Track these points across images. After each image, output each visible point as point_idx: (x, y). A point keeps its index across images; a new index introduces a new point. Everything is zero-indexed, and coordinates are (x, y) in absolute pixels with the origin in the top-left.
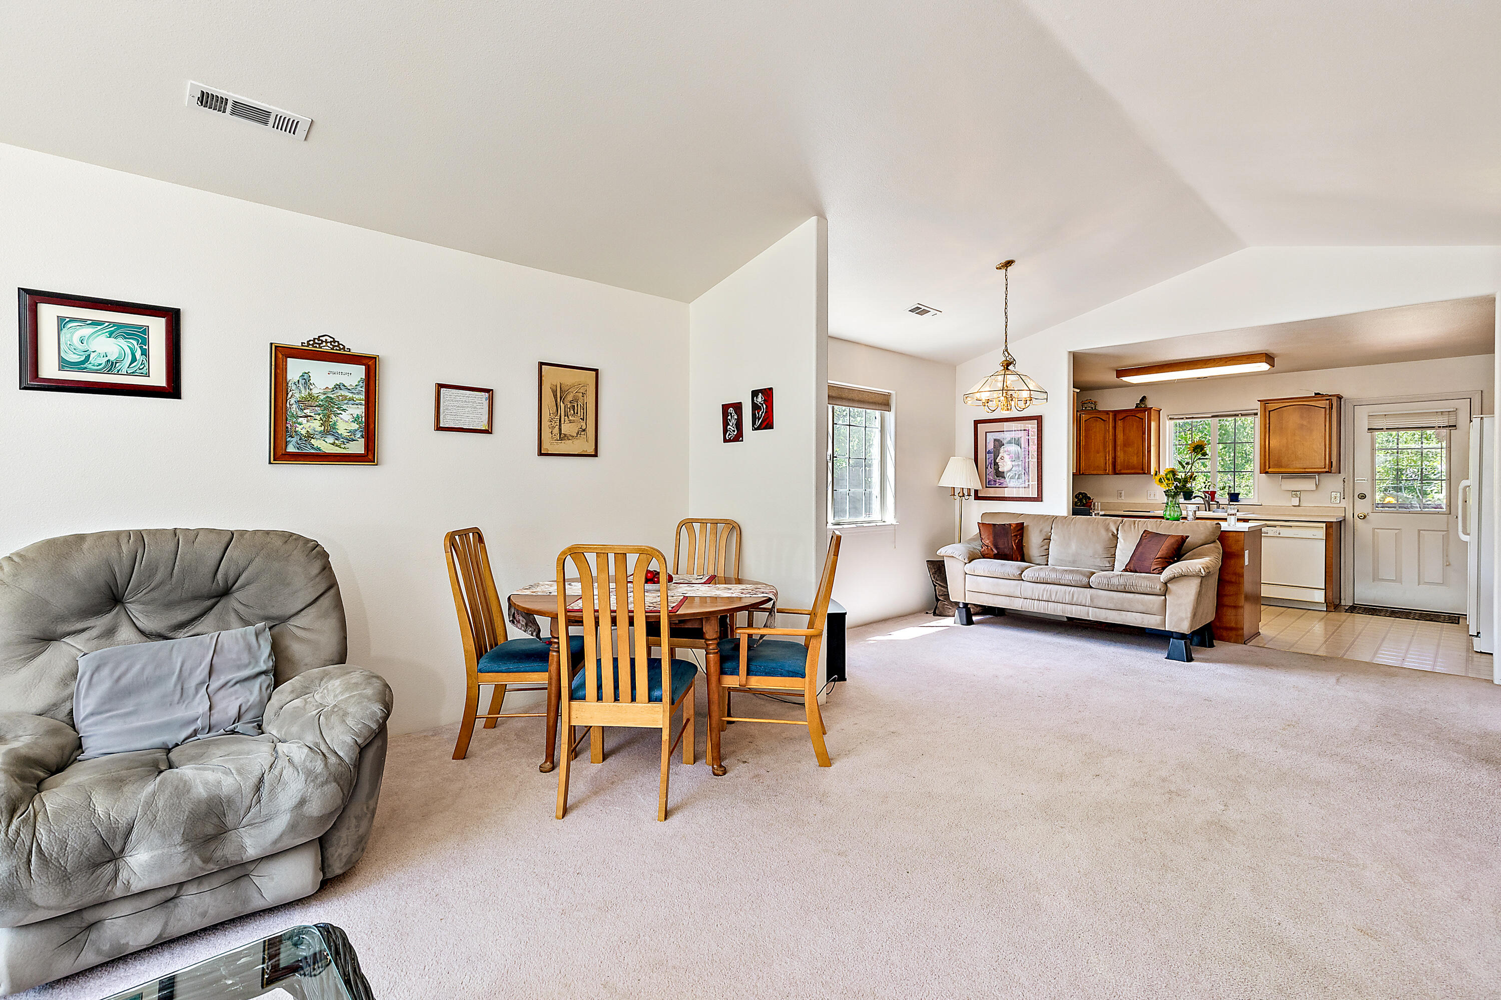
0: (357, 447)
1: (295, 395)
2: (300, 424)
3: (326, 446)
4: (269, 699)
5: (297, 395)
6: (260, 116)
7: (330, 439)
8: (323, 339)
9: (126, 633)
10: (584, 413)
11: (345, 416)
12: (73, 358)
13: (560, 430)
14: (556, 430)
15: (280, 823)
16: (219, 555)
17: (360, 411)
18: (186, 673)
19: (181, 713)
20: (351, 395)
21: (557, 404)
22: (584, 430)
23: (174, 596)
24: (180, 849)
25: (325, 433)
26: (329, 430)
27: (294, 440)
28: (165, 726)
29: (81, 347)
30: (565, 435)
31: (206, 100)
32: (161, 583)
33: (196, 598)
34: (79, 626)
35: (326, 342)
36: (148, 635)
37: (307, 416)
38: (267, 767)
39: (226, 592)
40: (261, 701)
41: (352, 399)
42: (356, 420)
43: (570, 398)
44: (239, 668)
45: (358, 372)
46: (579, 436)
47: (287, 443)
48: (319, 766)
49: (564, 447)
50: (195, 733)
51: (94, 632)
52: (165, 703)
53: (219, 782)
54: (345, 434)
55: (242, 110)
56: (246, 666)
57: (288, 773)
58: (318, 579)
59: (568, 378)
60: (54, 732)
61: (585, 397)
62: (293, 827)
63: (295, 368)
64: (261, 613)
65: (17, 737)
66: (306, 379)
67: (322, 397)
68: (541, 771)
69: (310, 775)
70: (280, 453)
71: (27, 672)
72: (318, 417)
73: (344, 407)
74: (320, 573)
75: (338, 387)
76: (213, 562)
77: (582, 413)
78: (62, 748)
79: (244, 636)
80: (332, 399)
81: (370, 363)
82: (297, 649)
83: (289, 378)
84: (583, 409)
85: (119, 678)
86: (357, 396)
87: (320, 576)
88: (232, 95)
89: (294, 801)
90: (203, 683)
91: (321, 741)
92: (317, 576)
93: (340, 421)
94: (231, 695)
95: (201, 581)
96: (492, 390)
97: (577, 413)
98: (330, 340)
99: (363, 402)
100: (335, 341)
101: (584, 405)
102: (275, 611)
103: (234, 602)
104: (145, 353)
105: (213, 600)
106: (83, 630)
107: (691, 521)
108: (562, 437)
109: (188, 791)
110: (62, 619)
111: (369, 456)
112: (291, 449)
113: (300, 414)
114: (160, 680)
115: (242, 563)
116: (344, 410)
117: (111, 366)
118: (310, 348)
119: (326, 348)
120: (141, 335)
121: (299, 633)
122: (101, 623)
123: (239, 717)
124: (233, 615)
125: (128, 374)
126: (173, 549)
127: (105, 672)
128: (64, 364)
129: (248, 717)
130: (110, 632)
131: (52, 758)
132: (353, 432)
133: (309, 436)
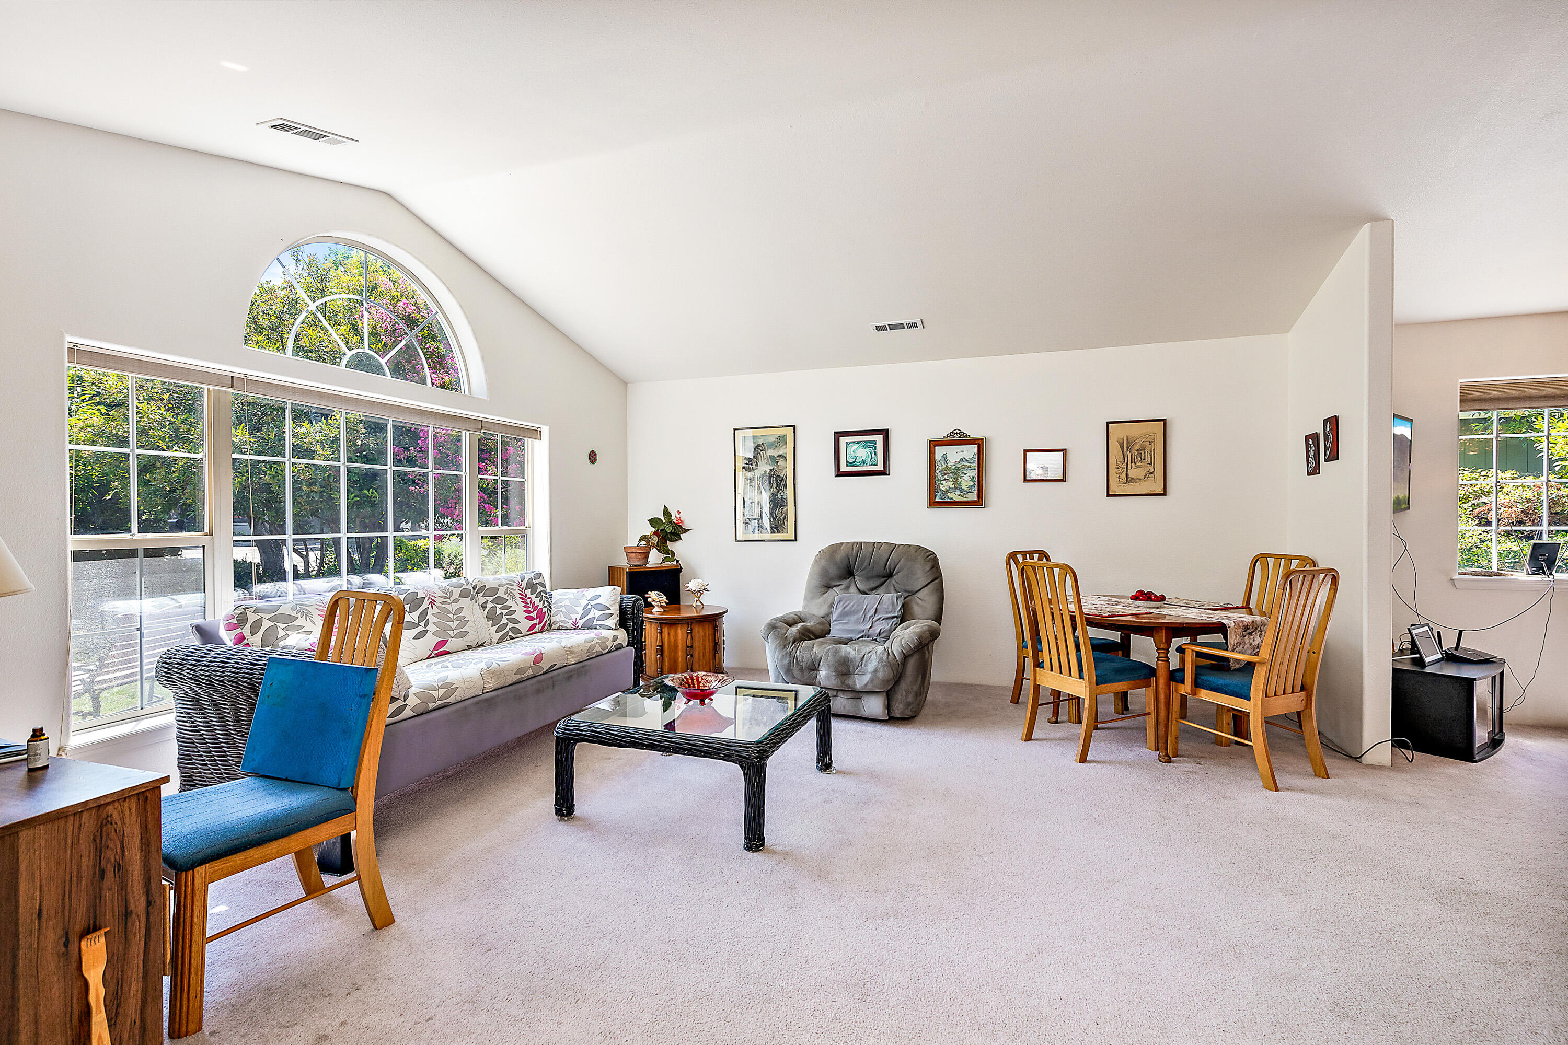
0: (973, 497)
1: (940, 467)
2: (942, 484)
3: (955, 496)
4: (894, 630)
5: (940, 468)
6: (900, 326)
7: (958, 493)
8: (955, 432)
9: (853, 589)
10: (1151, 458)
11: (966, 478)
12: (851, 460)
13: (1127, 475)
14: (1124, 475)
15: (867, 678)
16: (888, 556)
17: (974, 473)
18: (867, 610)
19: (862, 627)
20: (969, 464)
21: (1123, 454)
22: (1152, 473)
23: (870, 574)
24: (834, 674)
25: (955, 489)
26: (958, 486)
27: (939, 494)
28: (852, 631)
29: (854, 455)
30: (1132, 478)
31: (879, 328)
32: (865, 568)
33: (878, 576)
34: (838, 583)
35: (957, 433)
36: (861, 592)
37: (945, 480)
38: (867, 652)
39: (890, 575)
40: (890, 629)
41: (969, 467)
42: (972, 479)
43: (1137, 447)
44: (887, 613)
45: (974, 449)
46: (1146, 478)
47: (935, 496)
48: (885, 657)
49: (1129, 489)
50: (862, 637)
51: (842, 587)
52: (857, 622)
53: (850, 653)
54: (966, 489)
55: (892, 327)
56: (890, 612)
57: (874, 657)
58: (929, 573)
59: (1135, 431)
60: (821, 623)
61: (1153, 445)
62: (872, 680)
63: (940, 451)
64: (903, 588)
65: (810, 622)
66: (945, 457)
67: (953, 467)
68: (1049, 722)
69: (881, 660)
70: (932, 501)
71: (821, 599)
72: (951, 480)
73: (965, 472)
74: (930, 570)
75: (962, 460)
76: (885, 560)
77: (1150, 459)
78: (822, 631)
79: (892, 597)
80: (958, 468)
81: (979, 443)
82: (916, 609)
83: (936, 458)
84: (1151, 455)
85: (845, 607)
86: (972, 465)
87: (930, 572)
88: (886, 323)
89: (873, 669)
90: (872, 616)
91: (890, 647)
92: (929, 571)
93: (963, 481)
94: (880, 624)
95: (879, 569)
96: (1066, 449)
97: (1144, 459)
98: (958, 432)
99: (976, 468)
100: (961, 432)
101: (1151, 452)
102: (909, 588)
103: (892, 581)
104: (876, 454)
105: (885, 579)
106: (840, 585)
107: (1267, 556)
108: (1129, 480)
109: (839, 652)
110: (832, 579)
111: (979, 502)
112: (937, 499)
113: (942, 478)
114: (858, 611)
115: (896, 561)
116: (965, 474)
117: (863, 463)
118: (949, 439)
119: (957, 438)
120: (873, 445)
121: (918, 601)
122: (845, 583)
123: (879, 634)
124: (892, 587)
125: (870, 465)
126: (871, 550)
127: (841, 604)
128: (848, 464)
129: (883, 636)
130: (848, 588)
131: (818, 633)
132: (970, 487)
133: (947, 491)
